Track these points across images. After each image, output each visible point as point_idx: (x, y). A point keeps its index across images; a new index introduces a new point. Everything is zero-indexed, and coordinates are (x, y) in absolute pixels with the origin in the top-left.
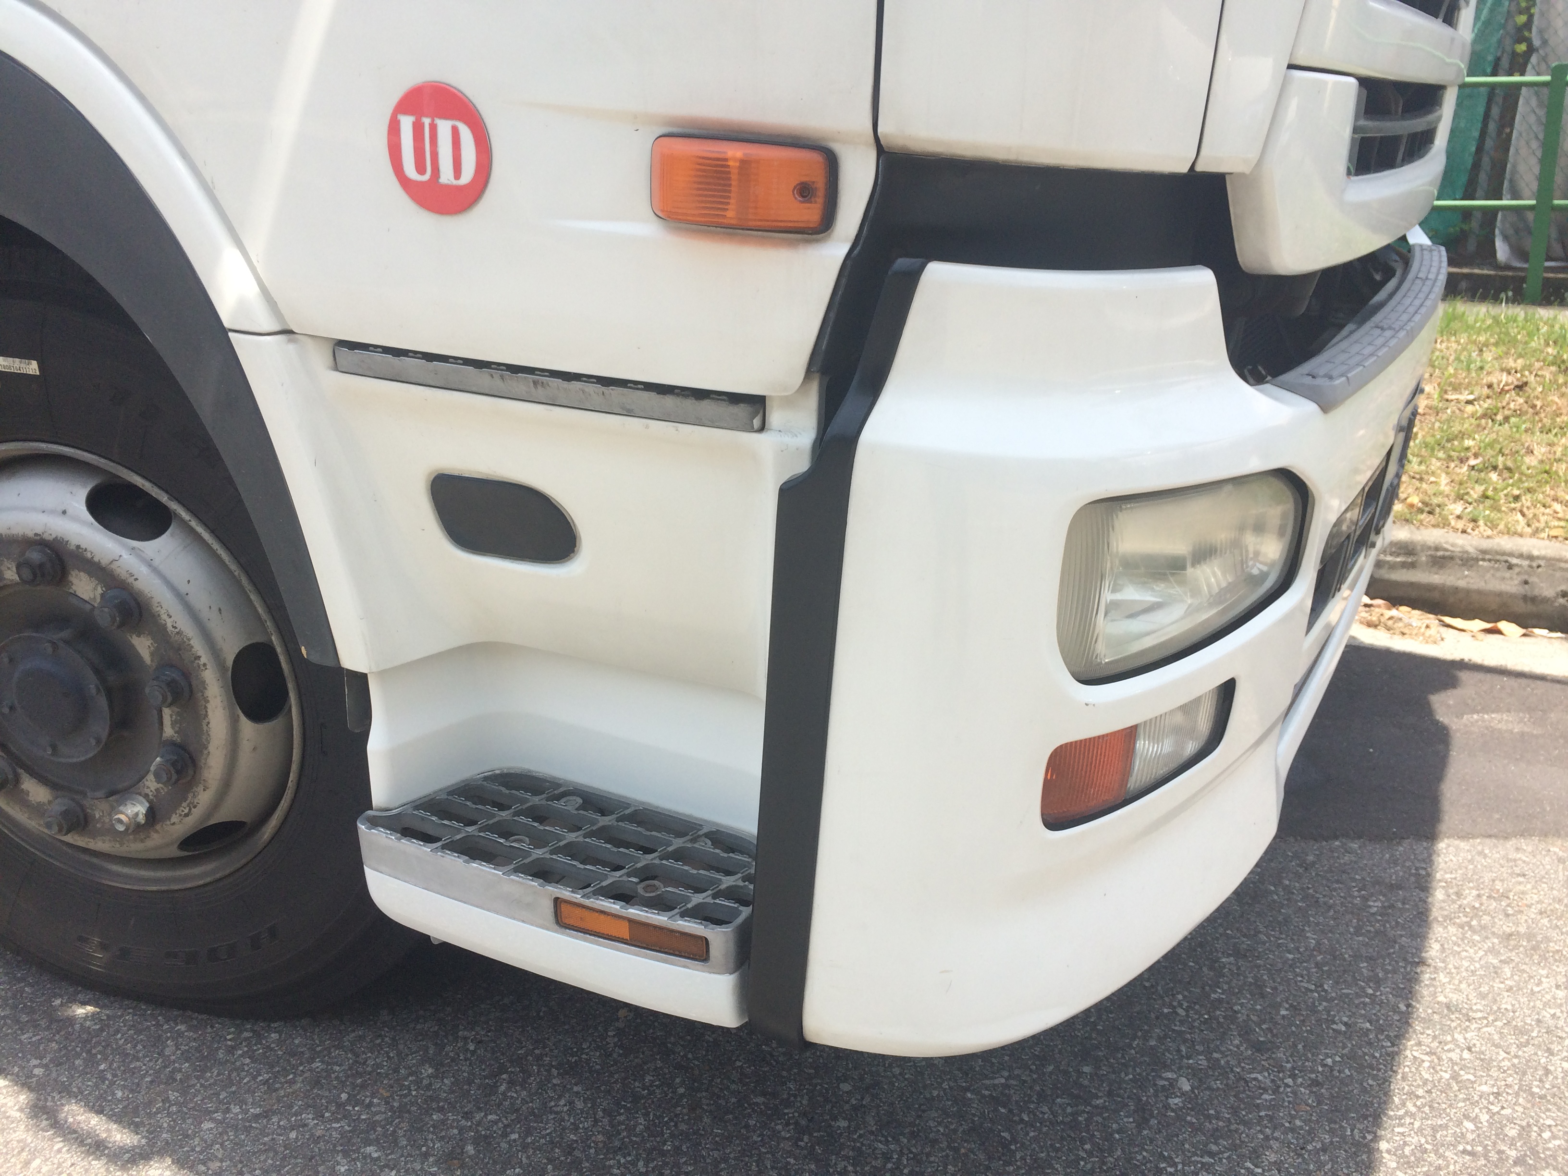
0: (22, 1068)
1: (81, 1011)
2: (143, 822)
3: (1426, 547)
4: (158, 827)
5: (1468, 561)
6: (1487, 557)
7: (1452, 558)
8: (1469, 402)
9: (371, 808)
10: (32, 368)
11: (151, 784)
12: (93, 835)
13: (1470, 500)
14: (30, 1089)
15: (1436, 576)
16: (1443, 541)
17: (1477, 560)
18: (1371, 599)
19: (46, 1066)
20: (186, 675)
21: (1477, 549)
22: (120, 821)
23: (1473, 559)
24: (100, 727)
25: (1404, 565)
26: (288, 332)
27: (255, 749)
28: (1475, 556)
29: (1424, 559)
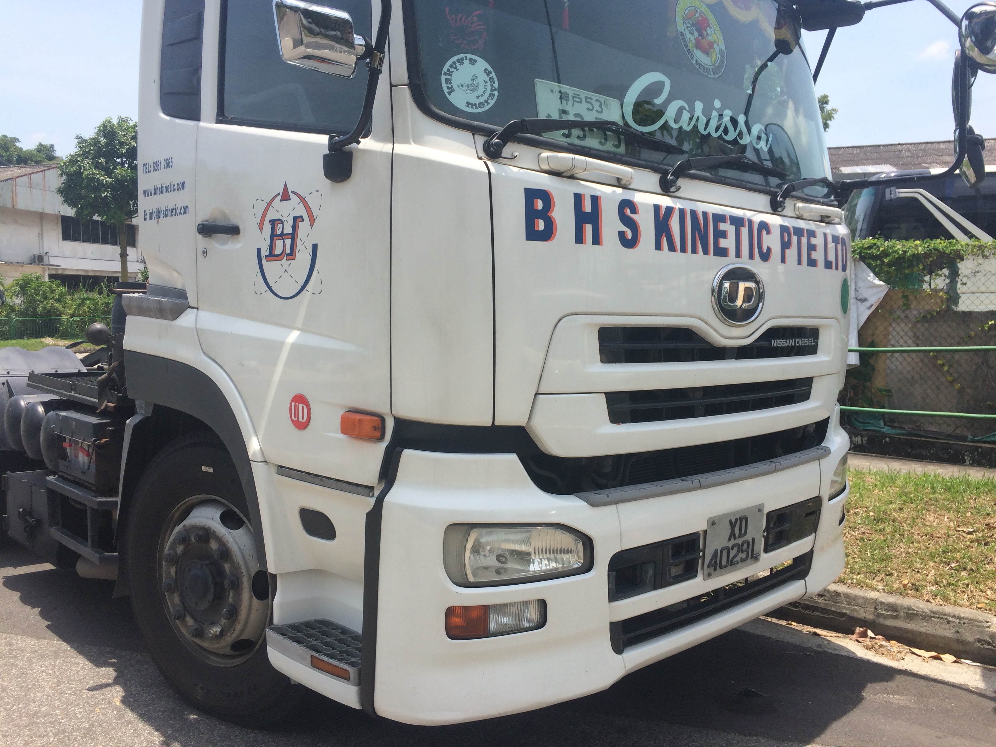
0: (165, 730)
1: (192, 717)
2: (218, 635)
3: (903, 608)
4: (223, 638)
5: (926, 617)
6: (936, 616)
7: (917, 615)
8: (969, 533)
9: (273, 625)
10: (211, 470)
11: (223, 621)
12: (204, 641)
13: (941, 585)
14: (165, 737)
15: (908, 624)
16: (912, 605)
17: (931, 617)
18: (875, 635)
19: (173, 731)
20: (238, 579)
21: (930, 611)
22: (211, 632)
23: (928, 616)
24: (210, 597)
25: (892, 617)
26: (266, 462)
27: (257, 610)
28: (929, 615)
29: (902, 614)
